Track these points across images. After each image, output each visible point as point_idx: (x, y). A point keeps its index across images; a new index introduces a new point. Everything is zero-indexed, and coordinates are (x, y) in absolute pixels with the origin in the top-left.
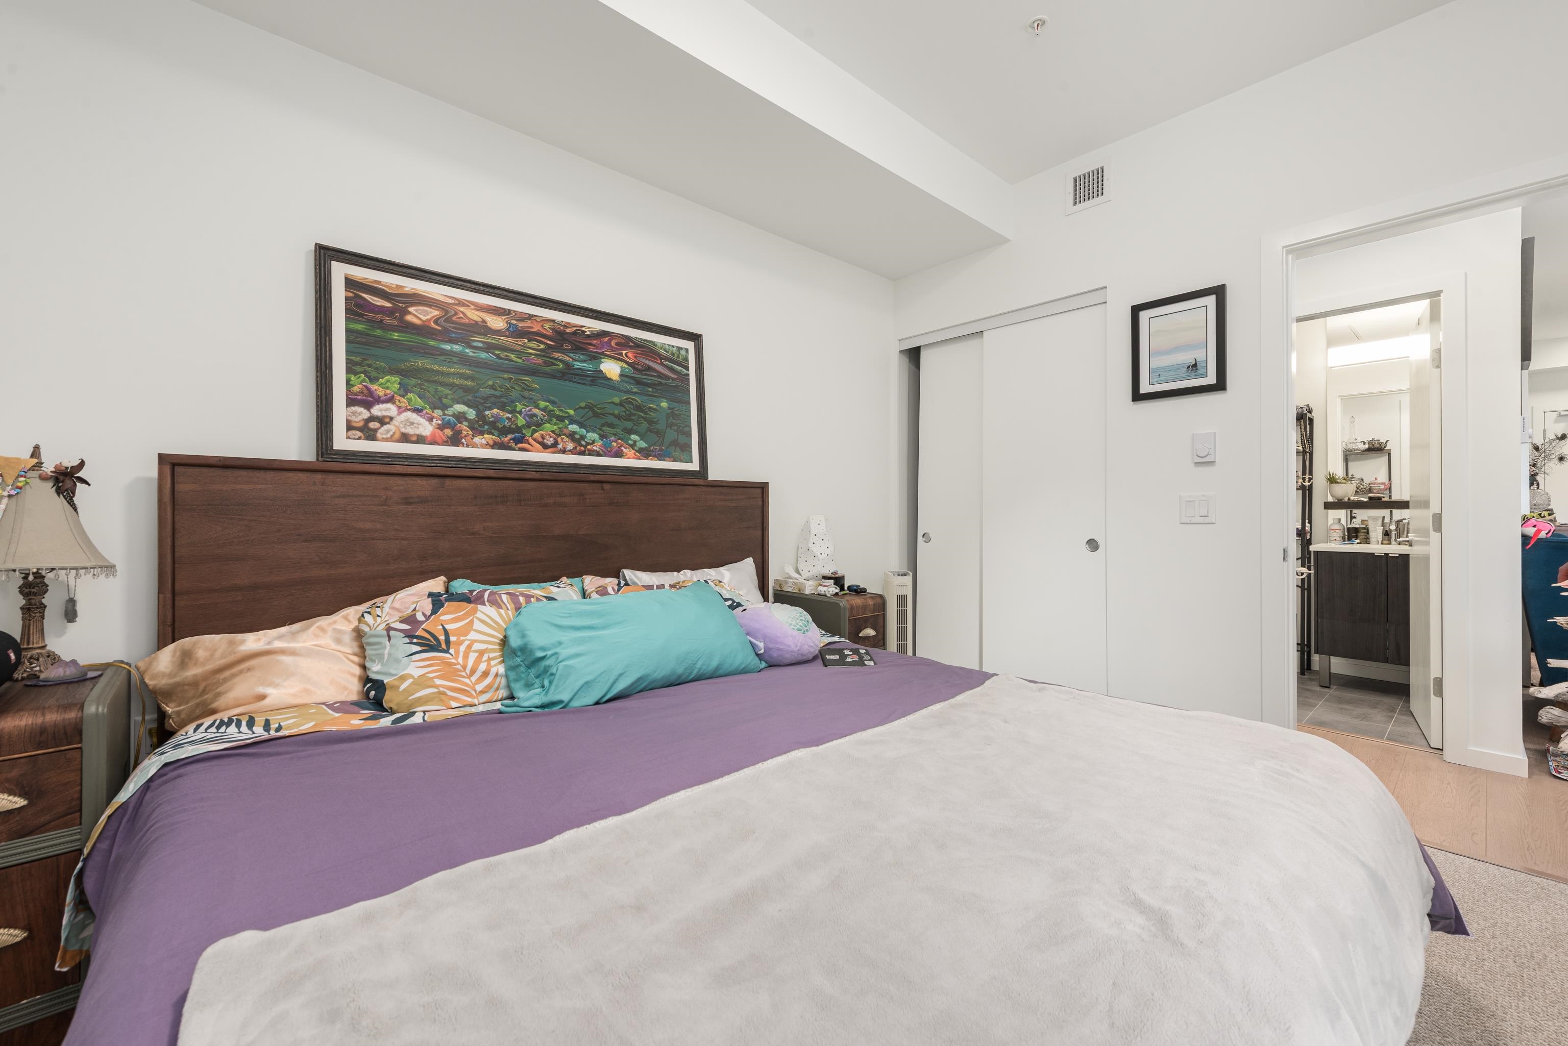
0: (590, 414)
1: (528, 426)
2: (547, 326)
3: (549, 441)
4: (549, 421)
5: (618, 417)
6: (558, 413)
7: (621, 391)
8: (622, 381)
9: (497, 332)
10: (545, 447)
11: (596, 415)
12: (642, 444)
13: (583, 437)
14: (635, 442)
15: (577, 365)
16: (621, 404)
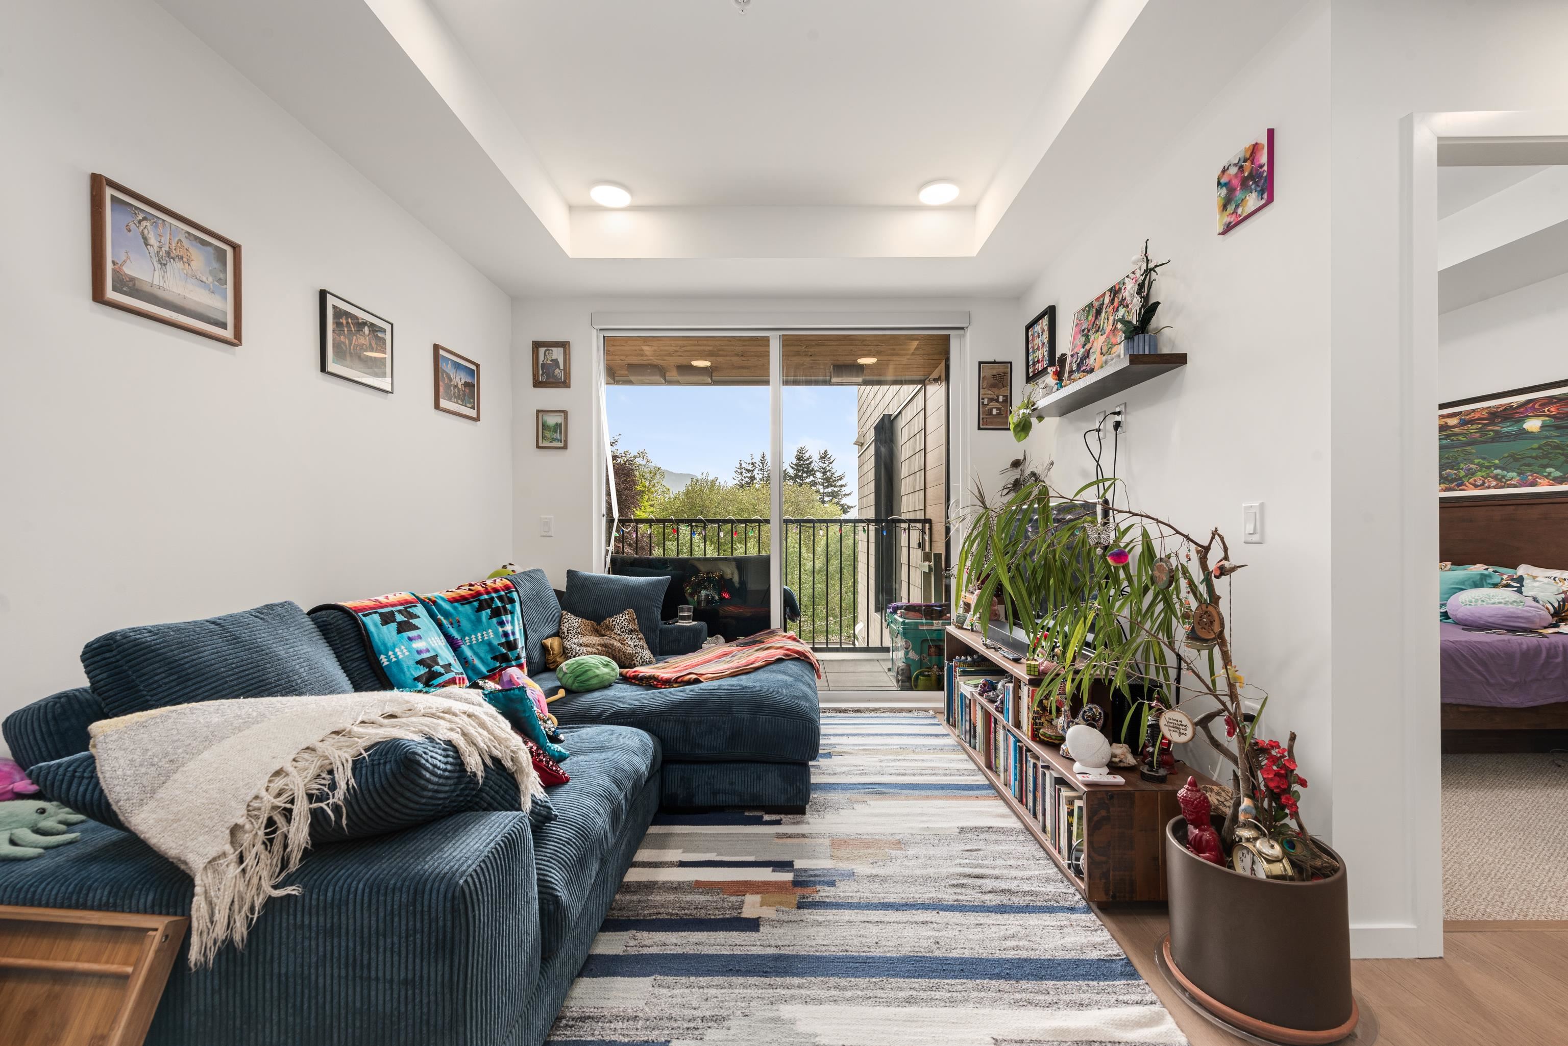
0: (1512, 460)
1: (1466, 476)
2: (1484, 412)
3: (1479, 482)
4: (1480, 471)
5: (1536, 458)
6: (1487, 464)
7: (1540, 438)
8: (1542, 431)
9: (1454, 427)
10: (1476, 486)
11: (1516, 460)
12: (1558, 474)
13: (1503, 477)
14: (1550, 474)
15: (1505, 430)
16: (1539, 448)
